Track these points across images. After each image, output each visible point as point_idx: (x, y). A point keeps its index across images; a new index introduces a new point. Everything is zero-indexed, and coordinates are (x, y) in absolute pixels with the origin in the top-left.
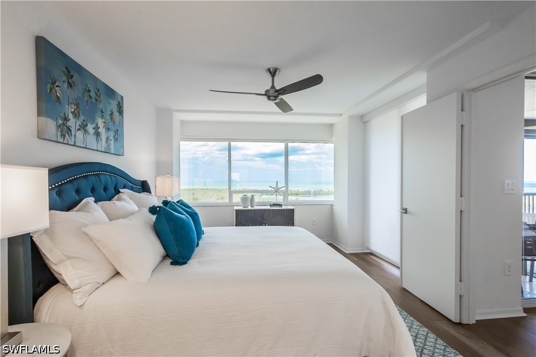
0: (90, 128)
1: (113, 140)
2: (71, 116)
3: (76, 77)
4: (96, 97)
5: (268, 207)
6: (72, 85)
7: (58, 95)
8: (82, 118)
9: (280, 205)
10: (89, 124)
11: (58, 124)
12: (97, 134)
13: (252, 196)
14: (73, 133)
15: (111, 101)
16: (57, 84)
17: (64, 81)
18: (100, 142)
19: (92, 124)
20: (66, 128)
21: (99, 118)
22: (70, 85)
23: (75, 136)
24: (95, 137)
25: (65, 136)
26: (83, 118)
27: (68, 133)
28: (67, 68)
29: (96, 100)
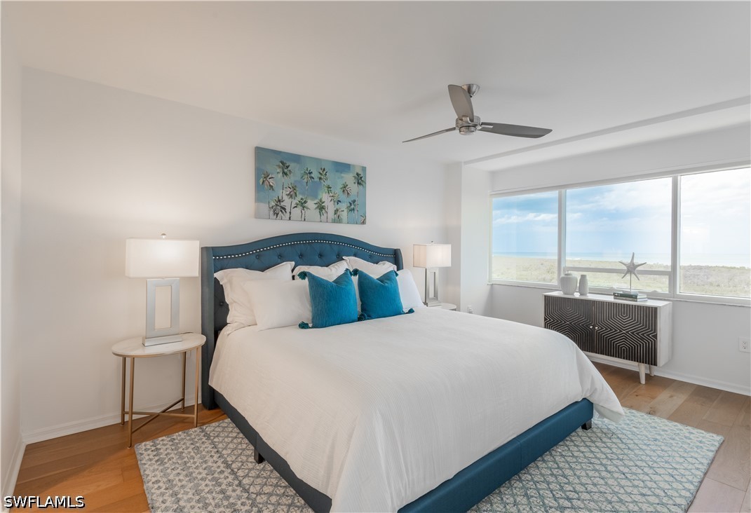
0: (311, 204)
1: (346, 211)
2: (285, 198)
3: (292, 166)
4: (320, 176)
5: (611, 299)
6: (288, 173)
7: (271, 184)
8: (299, 197)
9: (634, 297)
10: (309, 201)
11: (271, 206)
12: (321, 208)
13: (583, 277)
14: (288, 210)
15: (343, 175)
16: (270, 176)
17: (278, 173)
18: (325, 215)
19: (312, 200)
20: (279, 208)
21: (324, 194)
22: (284, 173)
23: (290, 213)
24: (318, 210)
25: (277, 214)
26: (301, 197)
27: (281, 211)
28: (282, 162)
29: (320, 178)
